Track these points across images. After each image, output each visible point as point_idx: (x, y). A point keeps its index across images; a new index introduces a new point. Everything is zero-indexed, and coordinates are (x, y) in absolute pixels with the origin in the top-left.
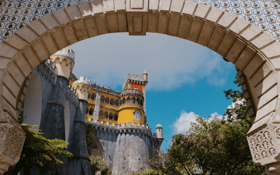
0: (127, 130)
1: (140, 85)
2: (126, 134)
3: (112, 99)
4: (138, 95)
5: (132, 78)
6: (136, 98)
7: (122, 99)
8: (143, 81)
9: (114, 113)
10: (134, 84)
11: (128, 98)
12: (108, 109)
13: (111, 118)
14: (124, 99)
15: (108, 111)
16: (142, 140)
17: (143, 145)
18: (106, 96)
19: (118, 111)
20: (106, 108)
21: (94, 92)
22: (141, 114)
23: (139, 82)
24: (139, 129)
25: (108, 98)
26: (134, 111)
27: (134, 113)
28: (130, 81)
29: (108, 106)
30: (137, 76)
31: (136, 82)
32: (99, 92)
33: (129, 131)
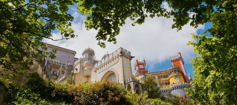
0: (173, 88)
1: (178, 61)
2: (173, 90)
3: (164, 75)
4: (174, 68)
5: (172, 59)
6: (174, 70)
7: (169, 72)
8: (178, 58)
9: (167, 82)
10: (175, 62)
11: (172, 71)
12: (163, 81)
13: (166, 84)
14: (170, 72)
15: (164, 82)
16: (182, 90)
17: (183, 93)
18: (160, 75)
19: (169, 80)
20: (162, 81)
21: (154, 75)
22: (179, 78)
23: (177, 59)
24: (178, 86)
25: (162, 76)
26: (175, 77)
27: (175, 78)
28: (172, 61)
29: (163, 79)
30: (175, 56)
31: (175, 60)
32: (156, 75)
33: (174, 88)
